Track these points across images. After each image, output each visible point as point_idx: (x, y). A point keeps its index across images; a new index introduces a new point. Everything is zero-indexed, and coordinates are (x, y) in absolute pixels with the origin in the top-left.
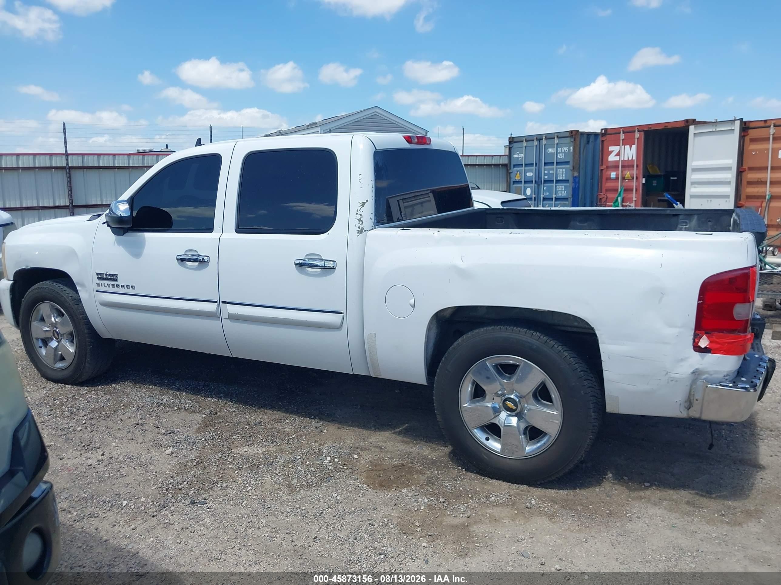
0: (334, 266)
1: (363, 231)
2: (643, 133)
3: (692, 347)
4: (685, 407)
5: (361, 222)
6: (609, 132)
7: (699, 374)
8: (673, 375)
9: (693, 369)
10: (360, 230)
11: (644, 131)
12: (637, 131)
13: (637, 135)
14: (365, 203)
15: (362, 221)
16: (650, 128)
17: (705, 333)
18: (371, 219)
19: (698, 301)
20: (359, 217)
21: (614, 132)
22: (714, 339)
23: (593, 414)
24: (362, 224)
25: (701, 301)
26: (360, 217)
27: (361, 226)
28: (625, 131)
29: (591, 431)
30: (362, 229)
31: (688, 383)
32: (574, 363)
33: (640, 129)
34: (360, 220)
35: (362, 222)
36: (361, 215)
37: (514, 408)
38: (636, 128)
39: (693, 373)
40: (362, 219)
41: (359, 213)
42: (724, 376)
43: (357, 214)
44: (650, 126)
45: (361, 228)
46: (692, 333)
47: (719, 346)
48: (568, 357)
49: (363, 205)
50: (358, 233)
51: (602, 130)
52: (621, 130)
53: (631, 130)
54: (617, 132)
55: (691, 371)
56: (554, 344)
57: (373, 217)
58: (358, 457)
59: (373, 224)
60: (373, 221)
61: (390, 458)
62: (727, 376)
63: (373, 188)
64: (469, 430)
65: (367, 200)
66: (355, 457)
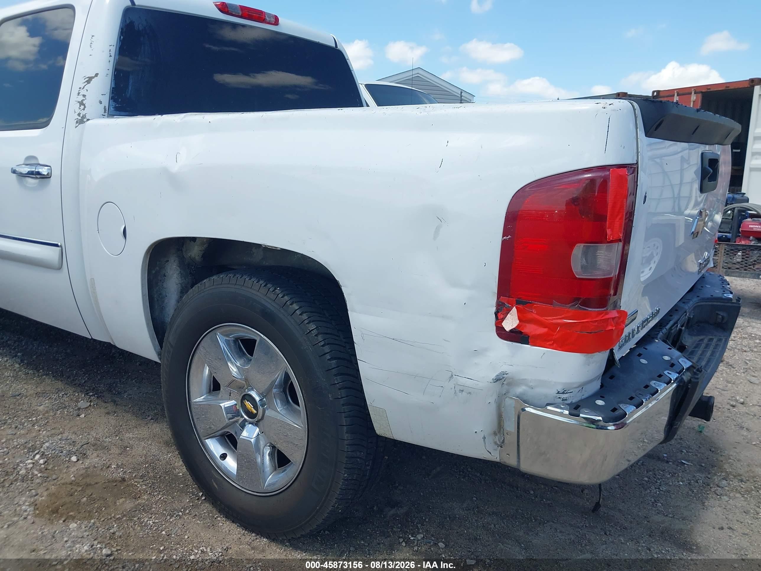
0: (48, 174)
1: (85, 120)
2: (700, 95)
3: (495, 328)
4: (495, 443)
5: (82, 107)
6: (661, 94)
7: (509, 384)
8: (462, 381)
9: (497, 374)
10: (80, 118)
11: (702, 92)
12: (693, 93)
13: (693, 97)
14: (93, 78)
15: (84, 105)
16: (709, 89)
17: (518, 303)
18: (101, 102)
19: (503, 237)
20: (81, 98)
21: (667, 95)
22: (533, 314)
23: (346, 436)
24: (84, 109)
25: (509, 237)
26: (83, 98)
27: (83, 113)
28: (680, 92)
29: (344, 466)
30: (84, 117)
31: (492, 399)
32: (322, 343)
33: (697, 91)
34: (81, 103)
35: (85, 107)
36: (84, 96)
37: (255, 412)
38: (693, 89)
39: (497, 379)
40: (84, 102)
41: (83, 92)
42: (558, 393)
43: (79, 94)
44: (709, 88)
45: (81, 115)
46: (493, 301)
47: (544, 330)
48: (315, 332)
49: (89, 80)
50: (77, 122)
51: (654, 92)
52: (676, 91)
53: (686, 92)
54: (671, 94)
55: (493, 376)
56: (297, 308)
57: (106, 100)
58: (78, 460)
59: (105, 112)
60: (105, 107)
61: (118, 467)
62: (563, 393)
63: (110, 56)
64: (200, 439)
65: (97, 75)
66: (74, 459)
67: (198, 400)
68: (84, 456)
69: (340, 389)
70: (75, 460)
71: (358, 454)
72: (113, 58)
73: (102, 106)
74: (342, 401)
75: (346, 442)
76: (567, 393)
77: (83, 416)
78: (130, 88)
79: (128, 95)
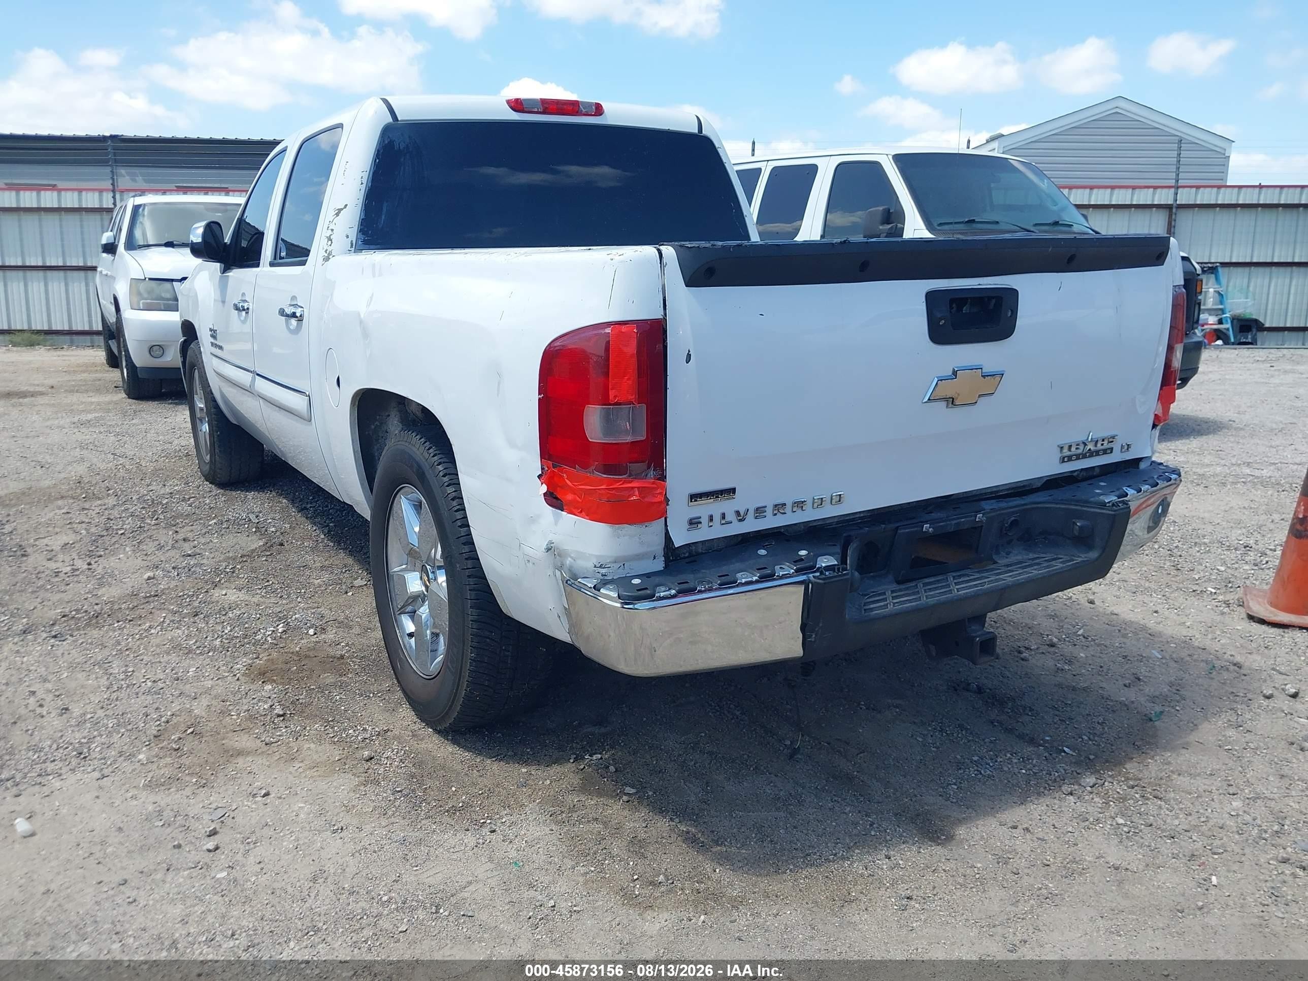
0: (301, 316)
1: (332, 257)
5: (330, 243)
7: (559, 555)
8: (527, 550)
9: (547, 543)
10: (327, 255)
14: (342, 209)
15: (332, 240)
17: (554, 466)
18: (347, 237)
20: (329, 233)
22: (565, 479)
23: (470, 611)
24: (331, 245)
25: (543, 395)
26: (331, 233)
27: (330, 249)
30: (331, 253)
31: (550, 572)
34: (329, 239)
35: (332, 243)
36: (332, 230)
37: (428, 584)
39: (549, 549)
40: (332, 237)
41: (331, 226)
42: (595, 567)
43: (327, 228)
45: (328, 252)
47: (573, 496)
49: (338, 212)
50: (324, 260)
55: (545, 545)
57: (353, 234)
58: (315, 634)
59: (352, 246)
60: (352, 241)
61: (347, 645)
62: (600, 567)
63: (362, 184)
64: (394, 614)
65: (346, 205)
66: (311, 632)
67: (395, 570)
68: (323, 630)
69: (466, 559)
70: (312, 634)
71: (487, 633)
72: (364, 185)
73: (349, 240)
74: (467, 572)
75: (471, 618)
76: (604, 568)
77: (351, 593)
78: (383, 217)
79: (380, 226)
